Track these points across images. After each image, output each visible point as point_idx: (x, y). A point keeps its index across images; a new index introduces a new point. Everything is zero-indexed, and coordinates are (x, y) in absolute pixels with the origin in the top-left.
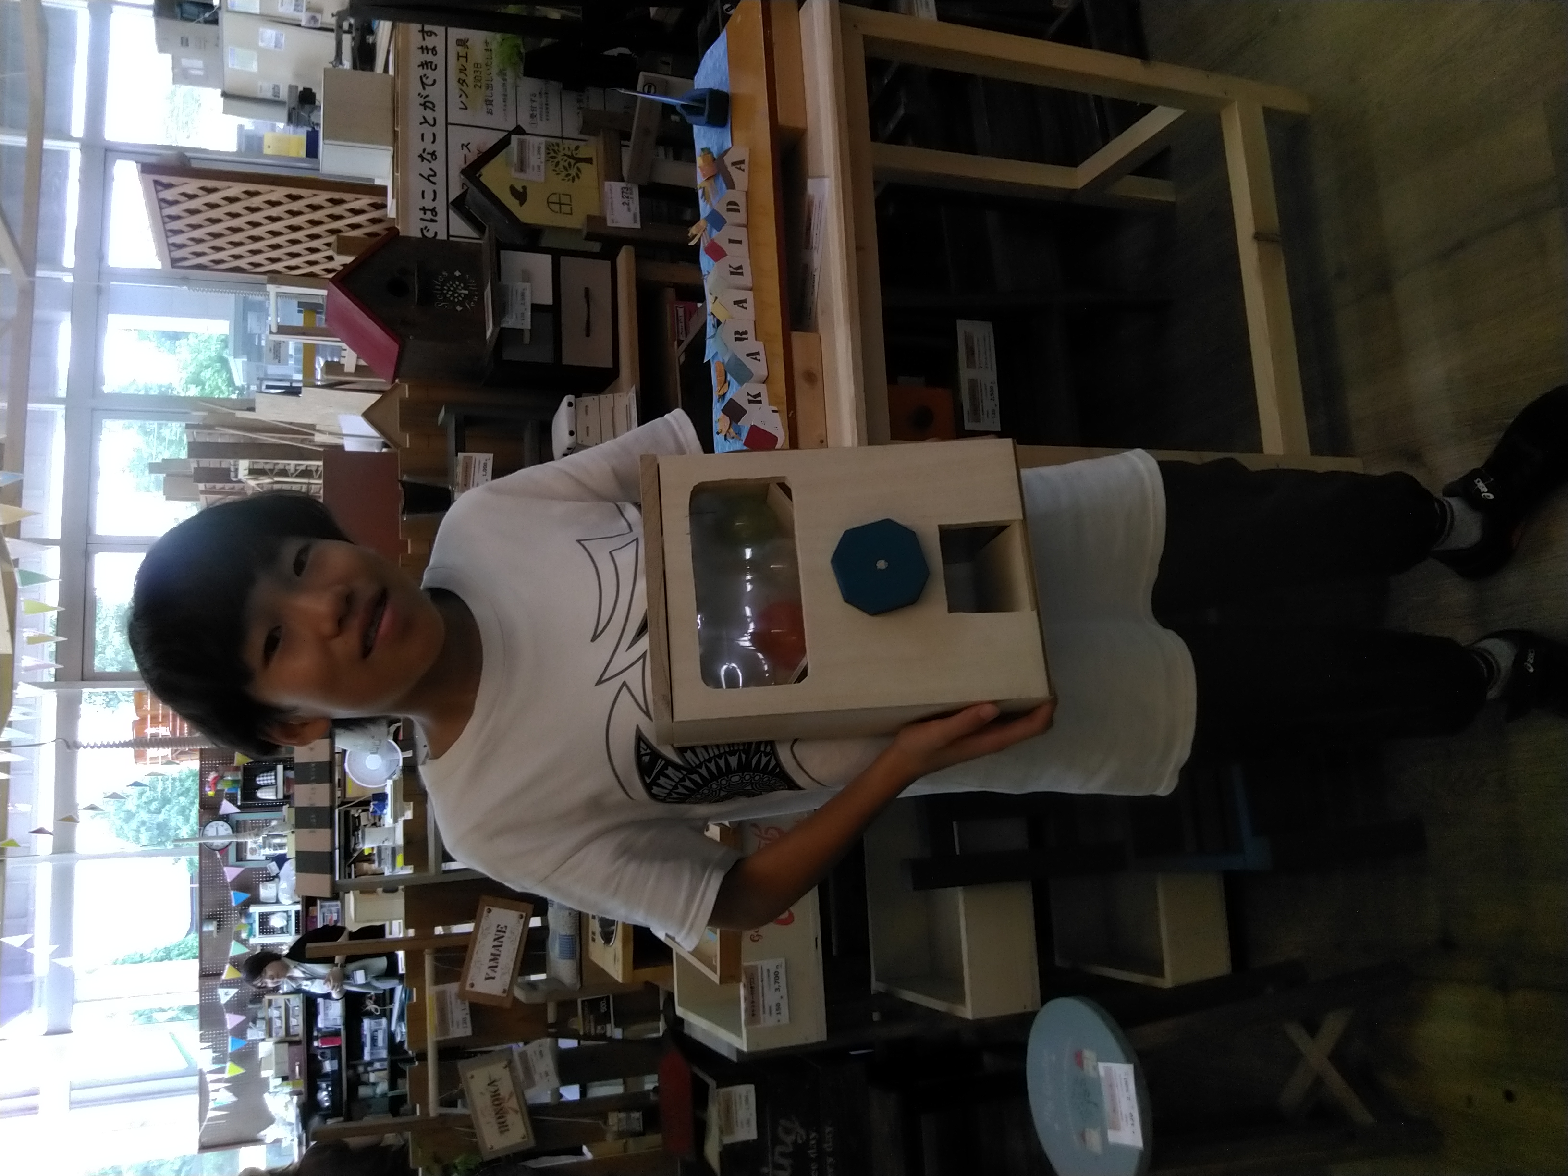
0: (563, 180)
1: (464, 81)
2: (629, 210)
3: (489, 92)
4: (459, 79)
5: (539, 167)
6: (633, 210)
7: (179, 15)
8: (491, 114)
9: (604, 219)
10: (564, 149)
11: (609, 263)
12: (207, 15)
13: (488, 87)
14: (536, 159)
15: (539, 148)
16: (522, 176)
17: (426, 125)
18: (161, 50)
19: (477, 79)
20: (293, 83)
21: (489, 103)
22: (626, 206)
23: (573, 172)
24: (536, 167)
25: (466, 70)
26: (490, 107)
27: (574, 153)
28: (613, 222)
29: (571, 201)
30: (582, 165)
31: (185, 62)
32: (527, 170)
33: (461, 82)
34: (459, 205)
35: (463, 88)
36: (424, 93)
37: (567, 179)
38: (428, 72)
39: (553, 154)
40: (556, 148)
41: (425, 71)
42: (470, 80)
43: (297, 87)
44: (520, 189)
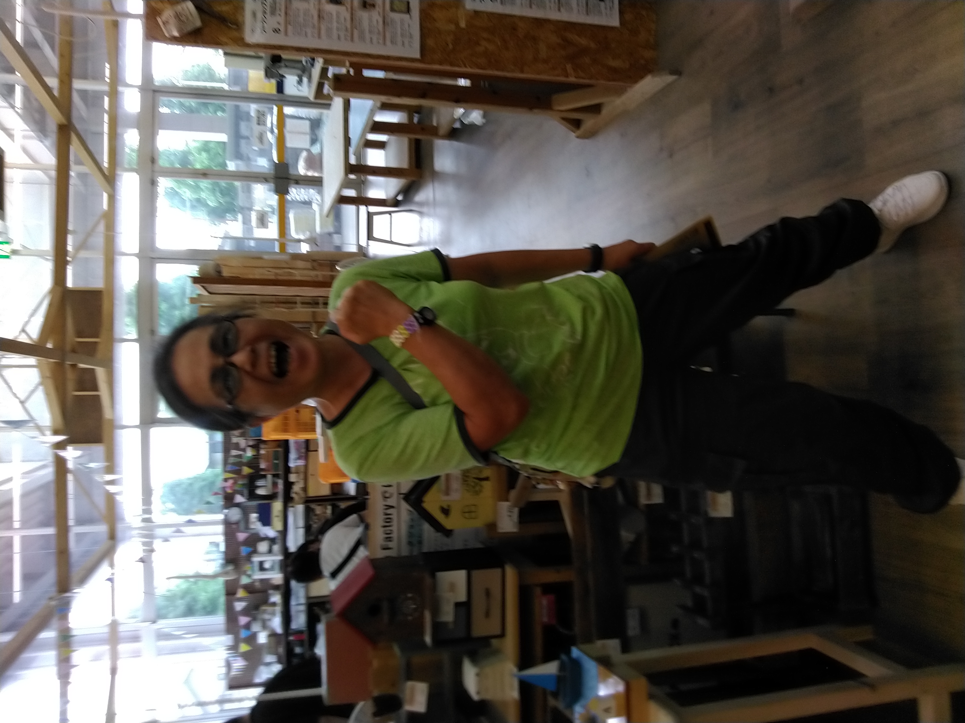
0: (472, 494)
5: (458, 490)
6: (514, 520)
9: (496, 526)
11: (500, 573)
16: (447, 498)
22: (510, 518)
23: (478, 488)
24: (456, 490)
28: (501, 528)
29: (477, 508)
30: (482, 483)
32: (451, 494)
37: (474, 494)
39: (466, 479)
44: (446, 507)
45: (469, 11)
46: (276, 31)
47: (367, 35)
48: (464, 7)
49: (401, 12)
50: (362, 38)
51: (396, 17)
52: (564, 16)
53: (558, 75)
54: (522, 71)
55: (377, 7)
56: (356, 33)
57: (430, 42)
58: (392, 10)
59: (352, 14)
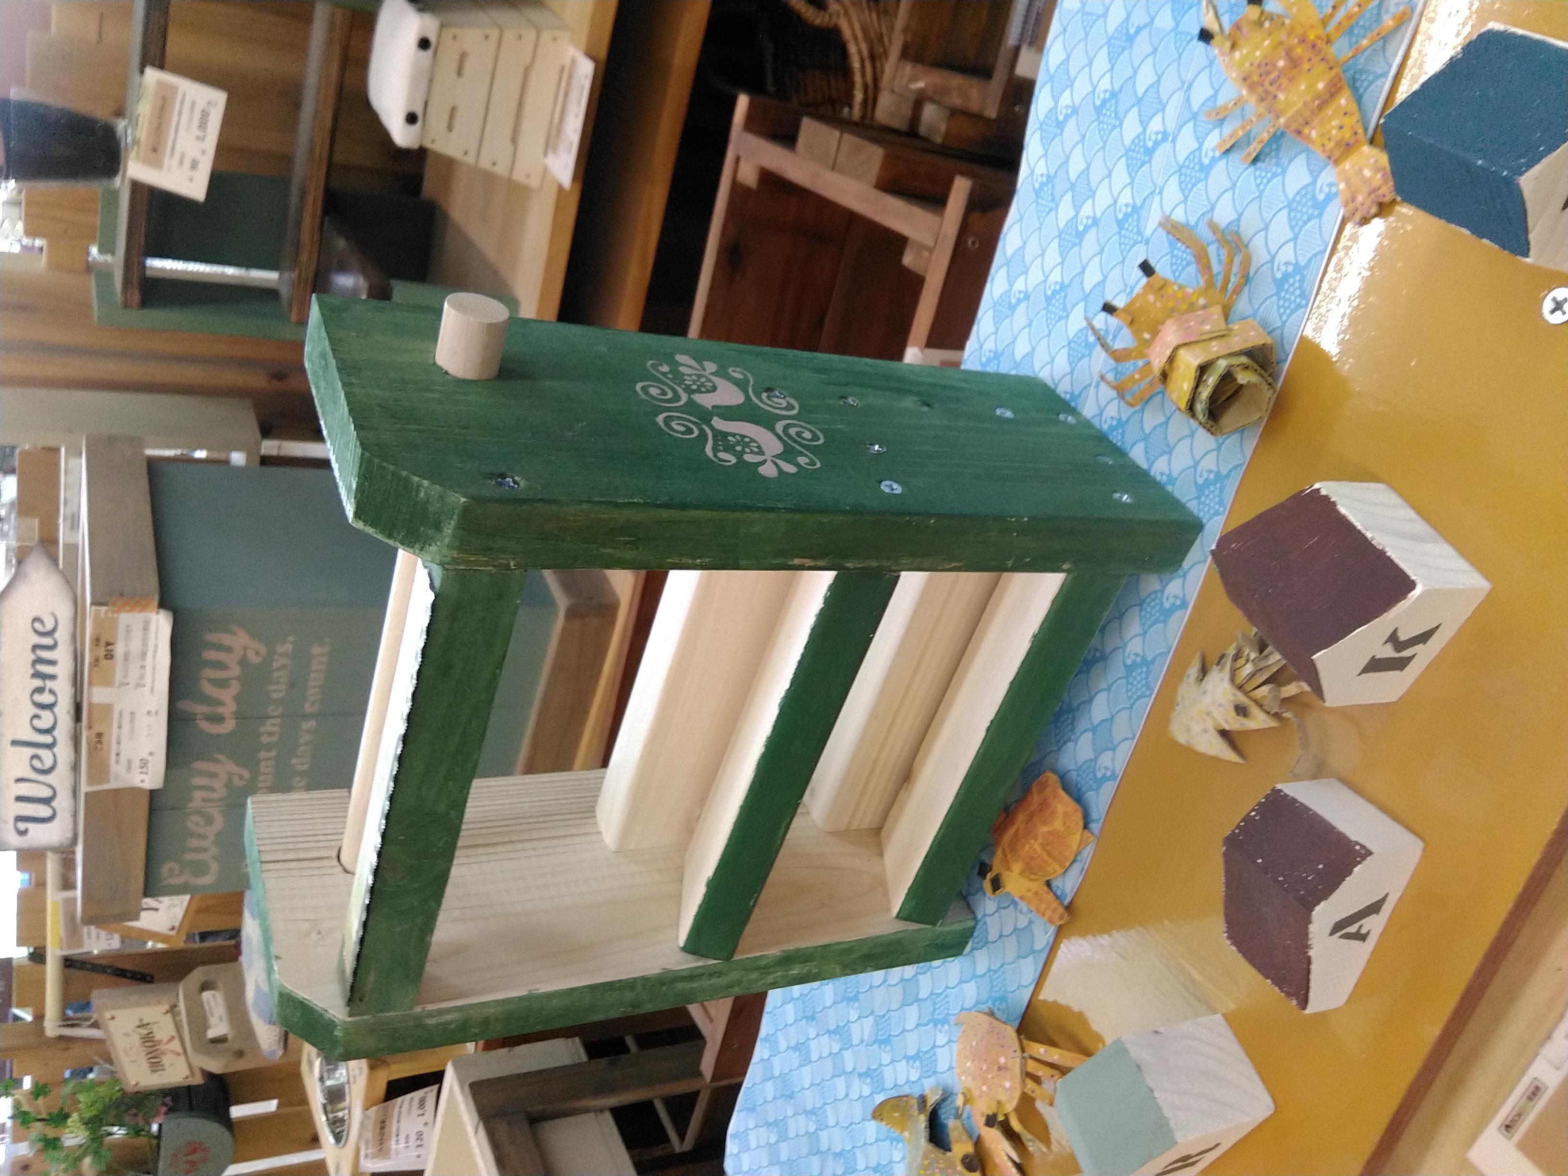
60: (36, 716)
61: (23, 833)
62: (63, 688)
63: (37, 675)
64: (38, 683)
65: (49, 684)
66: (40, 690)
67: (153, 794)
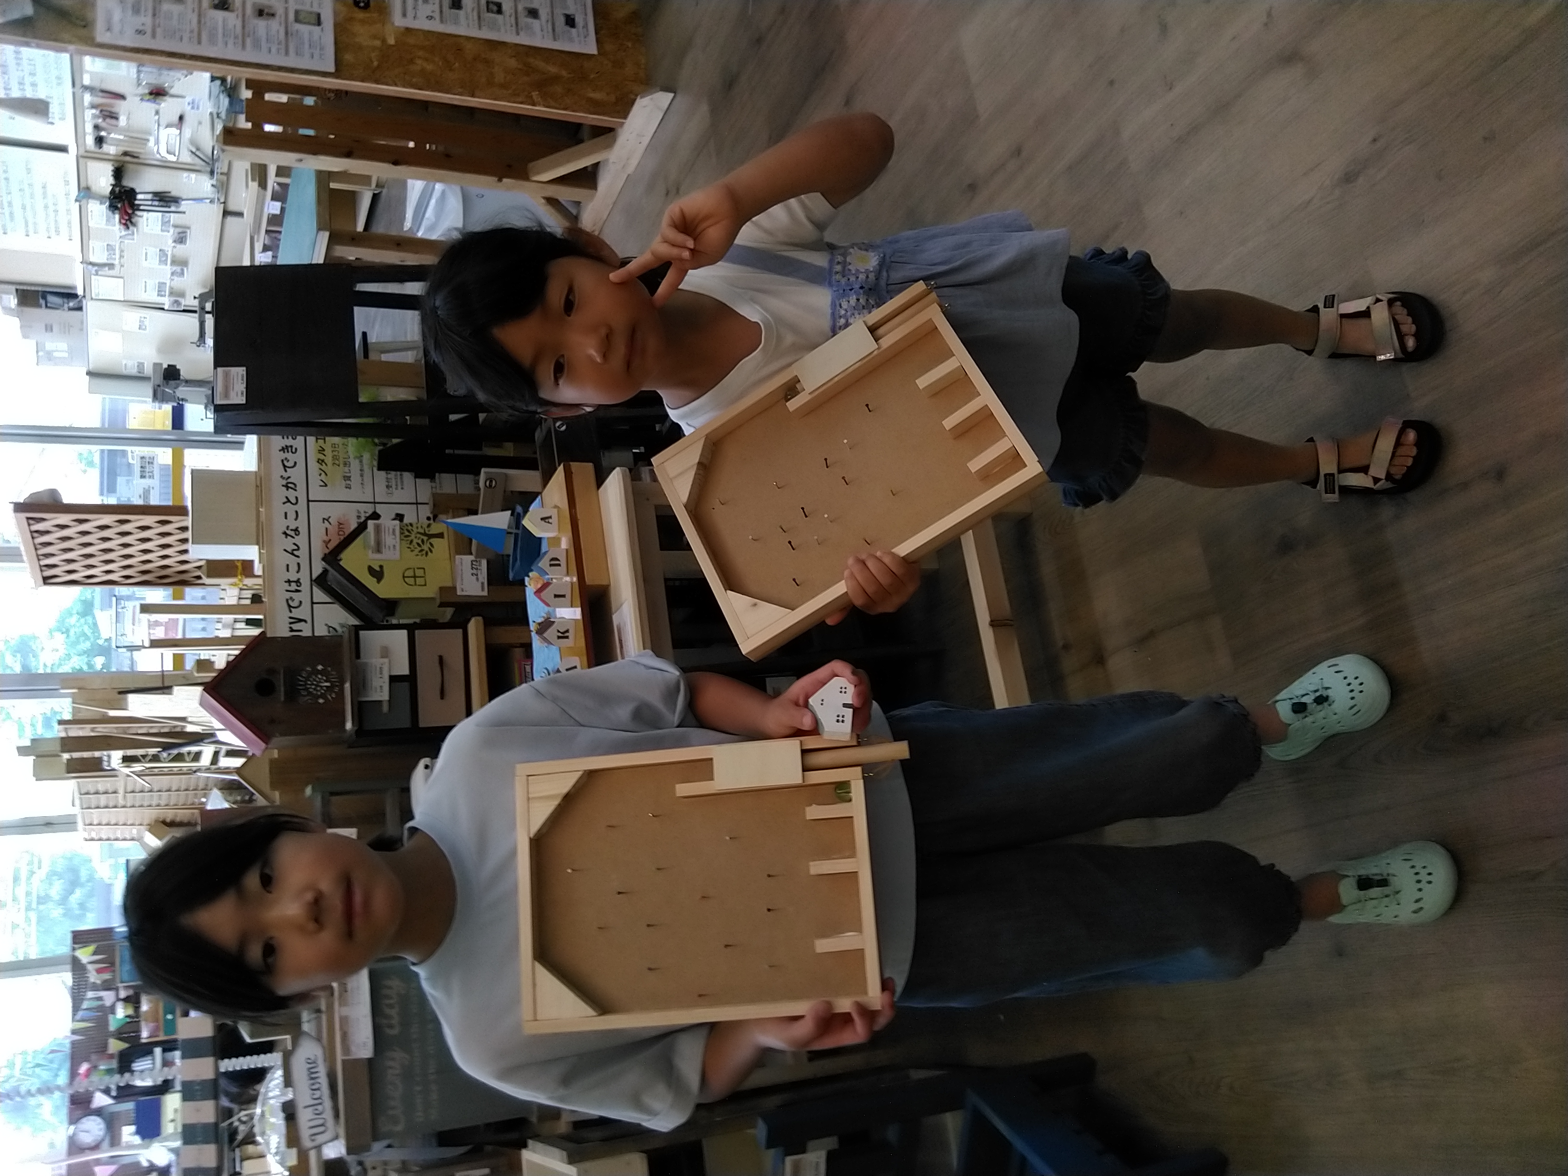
0: (417, 555)
1: (323, 461)
2: (477, 579)
3: (346, 469)
4: (319, 459)
5: (394, 546)
6: (481, 579)
7: (44, 305)
8: (350, 488)
9: (454, 589)
10: (417, 528)
11: (461, 630)
12: (71, 304)
13: (345, 464)
14: (391, 540)
15: (394, 530)
16: (378, 556)
17: (289, 504)
18: (25, 336)
19: (335, 458)
20: (158, 361)
21: (347, 478)
22: (475, 577)
23: (426, 547)
24: (392, 547)
25: (324, 450)
26: (348, 482)
27: (427, 529)
28: (463, 590)
29: (425, 573)
30: (433, 540)
31: (49, 346)
32: (384, 550)
33: (320, 461)
34: (321, 581)
35: (322, 468)
36: (286, 475)
37: (420, 554)
38: (289, 455)
39: (407, 533)
40: (410, 528)
41: (286, 455)
42: (329, 459)
43: (161, 364)
44: (378, 569)
45: (398, 27)
46: (139, 32)
47: (264, 43)
48: (393, 24)
49: (309, 23)
50: (257, 45)
51: (304, 29)
52: (524, 39)
53: (521, 103)
54: (473, 96)
55: (277, 17)
56: (248, 41)
57: (348, 57)
58: (297, 20)
59: (243, 21)
60: (314, 1094)
61: (313, 1140)
62: (324, 1081)
63: (312, 1079)
64: (312, 1081)
65: (319, 1080)
66: (313, 1084)
67: (369, 1060)
